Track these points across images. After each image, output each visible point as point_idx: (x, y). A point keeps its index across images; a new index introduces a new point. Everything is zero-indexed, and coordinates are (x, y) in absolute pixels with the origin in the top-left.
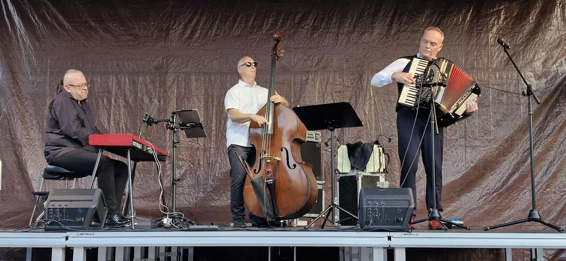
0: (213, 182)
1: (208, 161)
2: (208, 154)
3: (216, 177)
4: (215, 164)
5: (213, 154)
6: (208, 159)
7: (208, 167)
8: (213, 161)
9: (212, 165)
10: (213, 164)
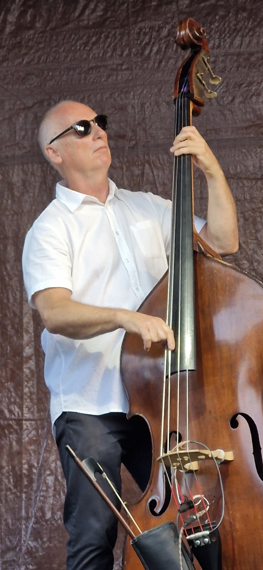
0: (35, 540)
1: (14, 468)
2: (14, 443)
3: (46, 521)
4: (40, 475)
5: (31, 442)
6: (16, 462)
7: (15, 487)
8: (31, 466)
9: (31, 481)
10: (35, 477)
